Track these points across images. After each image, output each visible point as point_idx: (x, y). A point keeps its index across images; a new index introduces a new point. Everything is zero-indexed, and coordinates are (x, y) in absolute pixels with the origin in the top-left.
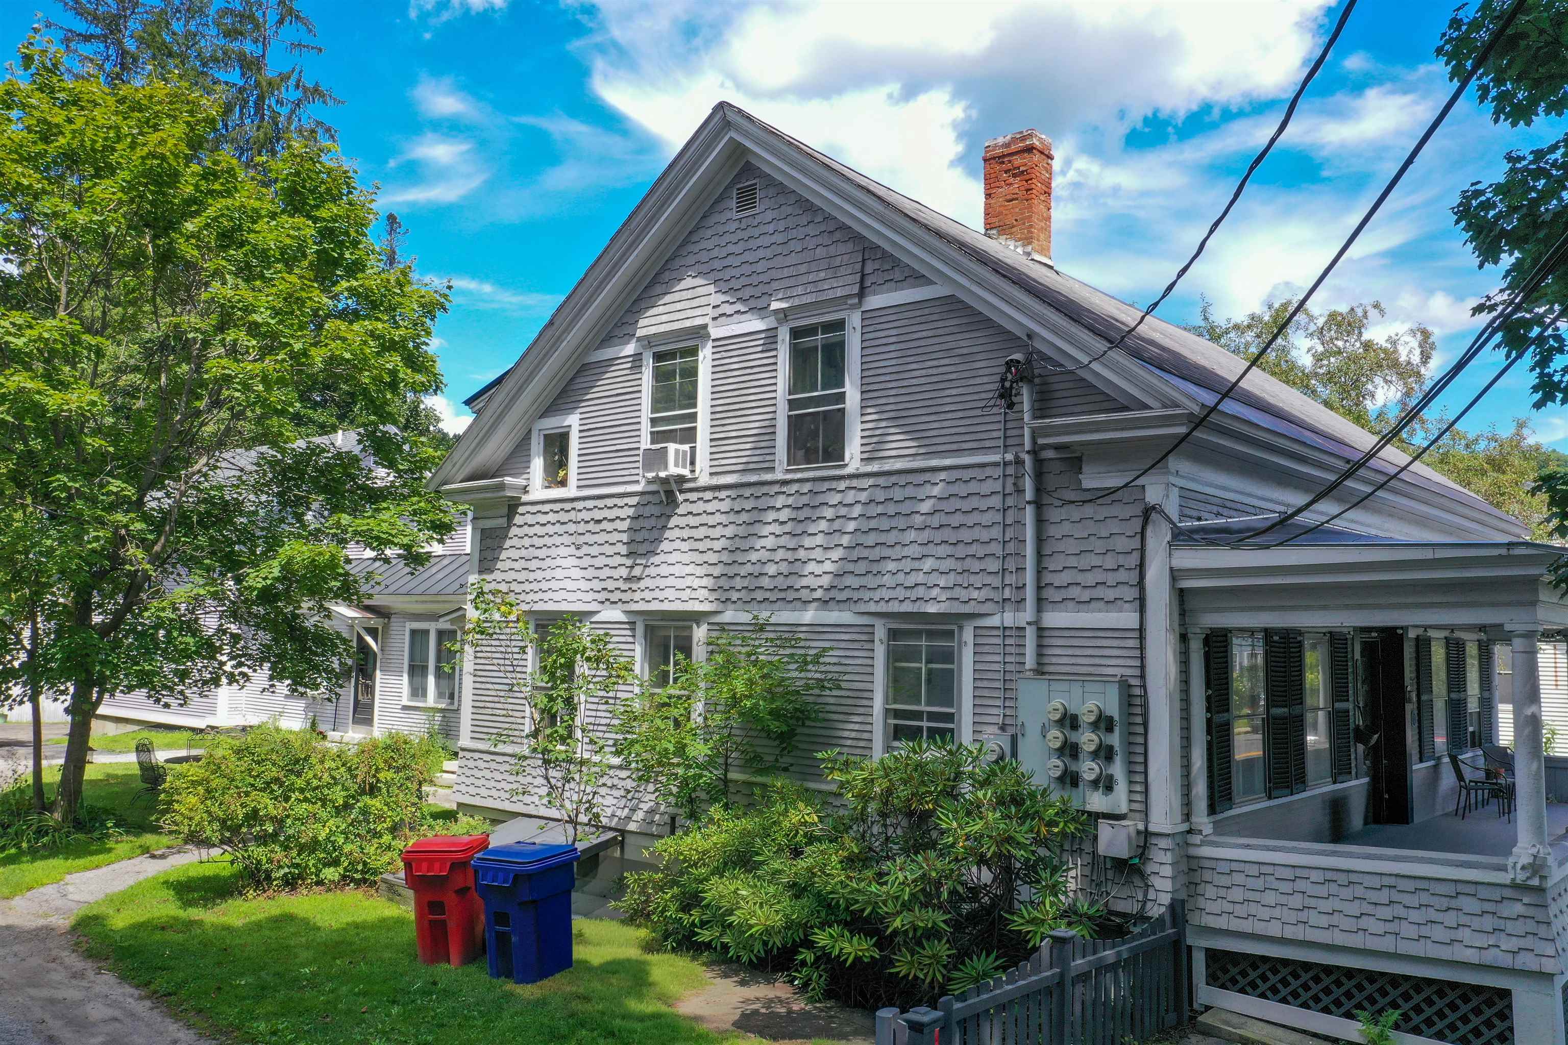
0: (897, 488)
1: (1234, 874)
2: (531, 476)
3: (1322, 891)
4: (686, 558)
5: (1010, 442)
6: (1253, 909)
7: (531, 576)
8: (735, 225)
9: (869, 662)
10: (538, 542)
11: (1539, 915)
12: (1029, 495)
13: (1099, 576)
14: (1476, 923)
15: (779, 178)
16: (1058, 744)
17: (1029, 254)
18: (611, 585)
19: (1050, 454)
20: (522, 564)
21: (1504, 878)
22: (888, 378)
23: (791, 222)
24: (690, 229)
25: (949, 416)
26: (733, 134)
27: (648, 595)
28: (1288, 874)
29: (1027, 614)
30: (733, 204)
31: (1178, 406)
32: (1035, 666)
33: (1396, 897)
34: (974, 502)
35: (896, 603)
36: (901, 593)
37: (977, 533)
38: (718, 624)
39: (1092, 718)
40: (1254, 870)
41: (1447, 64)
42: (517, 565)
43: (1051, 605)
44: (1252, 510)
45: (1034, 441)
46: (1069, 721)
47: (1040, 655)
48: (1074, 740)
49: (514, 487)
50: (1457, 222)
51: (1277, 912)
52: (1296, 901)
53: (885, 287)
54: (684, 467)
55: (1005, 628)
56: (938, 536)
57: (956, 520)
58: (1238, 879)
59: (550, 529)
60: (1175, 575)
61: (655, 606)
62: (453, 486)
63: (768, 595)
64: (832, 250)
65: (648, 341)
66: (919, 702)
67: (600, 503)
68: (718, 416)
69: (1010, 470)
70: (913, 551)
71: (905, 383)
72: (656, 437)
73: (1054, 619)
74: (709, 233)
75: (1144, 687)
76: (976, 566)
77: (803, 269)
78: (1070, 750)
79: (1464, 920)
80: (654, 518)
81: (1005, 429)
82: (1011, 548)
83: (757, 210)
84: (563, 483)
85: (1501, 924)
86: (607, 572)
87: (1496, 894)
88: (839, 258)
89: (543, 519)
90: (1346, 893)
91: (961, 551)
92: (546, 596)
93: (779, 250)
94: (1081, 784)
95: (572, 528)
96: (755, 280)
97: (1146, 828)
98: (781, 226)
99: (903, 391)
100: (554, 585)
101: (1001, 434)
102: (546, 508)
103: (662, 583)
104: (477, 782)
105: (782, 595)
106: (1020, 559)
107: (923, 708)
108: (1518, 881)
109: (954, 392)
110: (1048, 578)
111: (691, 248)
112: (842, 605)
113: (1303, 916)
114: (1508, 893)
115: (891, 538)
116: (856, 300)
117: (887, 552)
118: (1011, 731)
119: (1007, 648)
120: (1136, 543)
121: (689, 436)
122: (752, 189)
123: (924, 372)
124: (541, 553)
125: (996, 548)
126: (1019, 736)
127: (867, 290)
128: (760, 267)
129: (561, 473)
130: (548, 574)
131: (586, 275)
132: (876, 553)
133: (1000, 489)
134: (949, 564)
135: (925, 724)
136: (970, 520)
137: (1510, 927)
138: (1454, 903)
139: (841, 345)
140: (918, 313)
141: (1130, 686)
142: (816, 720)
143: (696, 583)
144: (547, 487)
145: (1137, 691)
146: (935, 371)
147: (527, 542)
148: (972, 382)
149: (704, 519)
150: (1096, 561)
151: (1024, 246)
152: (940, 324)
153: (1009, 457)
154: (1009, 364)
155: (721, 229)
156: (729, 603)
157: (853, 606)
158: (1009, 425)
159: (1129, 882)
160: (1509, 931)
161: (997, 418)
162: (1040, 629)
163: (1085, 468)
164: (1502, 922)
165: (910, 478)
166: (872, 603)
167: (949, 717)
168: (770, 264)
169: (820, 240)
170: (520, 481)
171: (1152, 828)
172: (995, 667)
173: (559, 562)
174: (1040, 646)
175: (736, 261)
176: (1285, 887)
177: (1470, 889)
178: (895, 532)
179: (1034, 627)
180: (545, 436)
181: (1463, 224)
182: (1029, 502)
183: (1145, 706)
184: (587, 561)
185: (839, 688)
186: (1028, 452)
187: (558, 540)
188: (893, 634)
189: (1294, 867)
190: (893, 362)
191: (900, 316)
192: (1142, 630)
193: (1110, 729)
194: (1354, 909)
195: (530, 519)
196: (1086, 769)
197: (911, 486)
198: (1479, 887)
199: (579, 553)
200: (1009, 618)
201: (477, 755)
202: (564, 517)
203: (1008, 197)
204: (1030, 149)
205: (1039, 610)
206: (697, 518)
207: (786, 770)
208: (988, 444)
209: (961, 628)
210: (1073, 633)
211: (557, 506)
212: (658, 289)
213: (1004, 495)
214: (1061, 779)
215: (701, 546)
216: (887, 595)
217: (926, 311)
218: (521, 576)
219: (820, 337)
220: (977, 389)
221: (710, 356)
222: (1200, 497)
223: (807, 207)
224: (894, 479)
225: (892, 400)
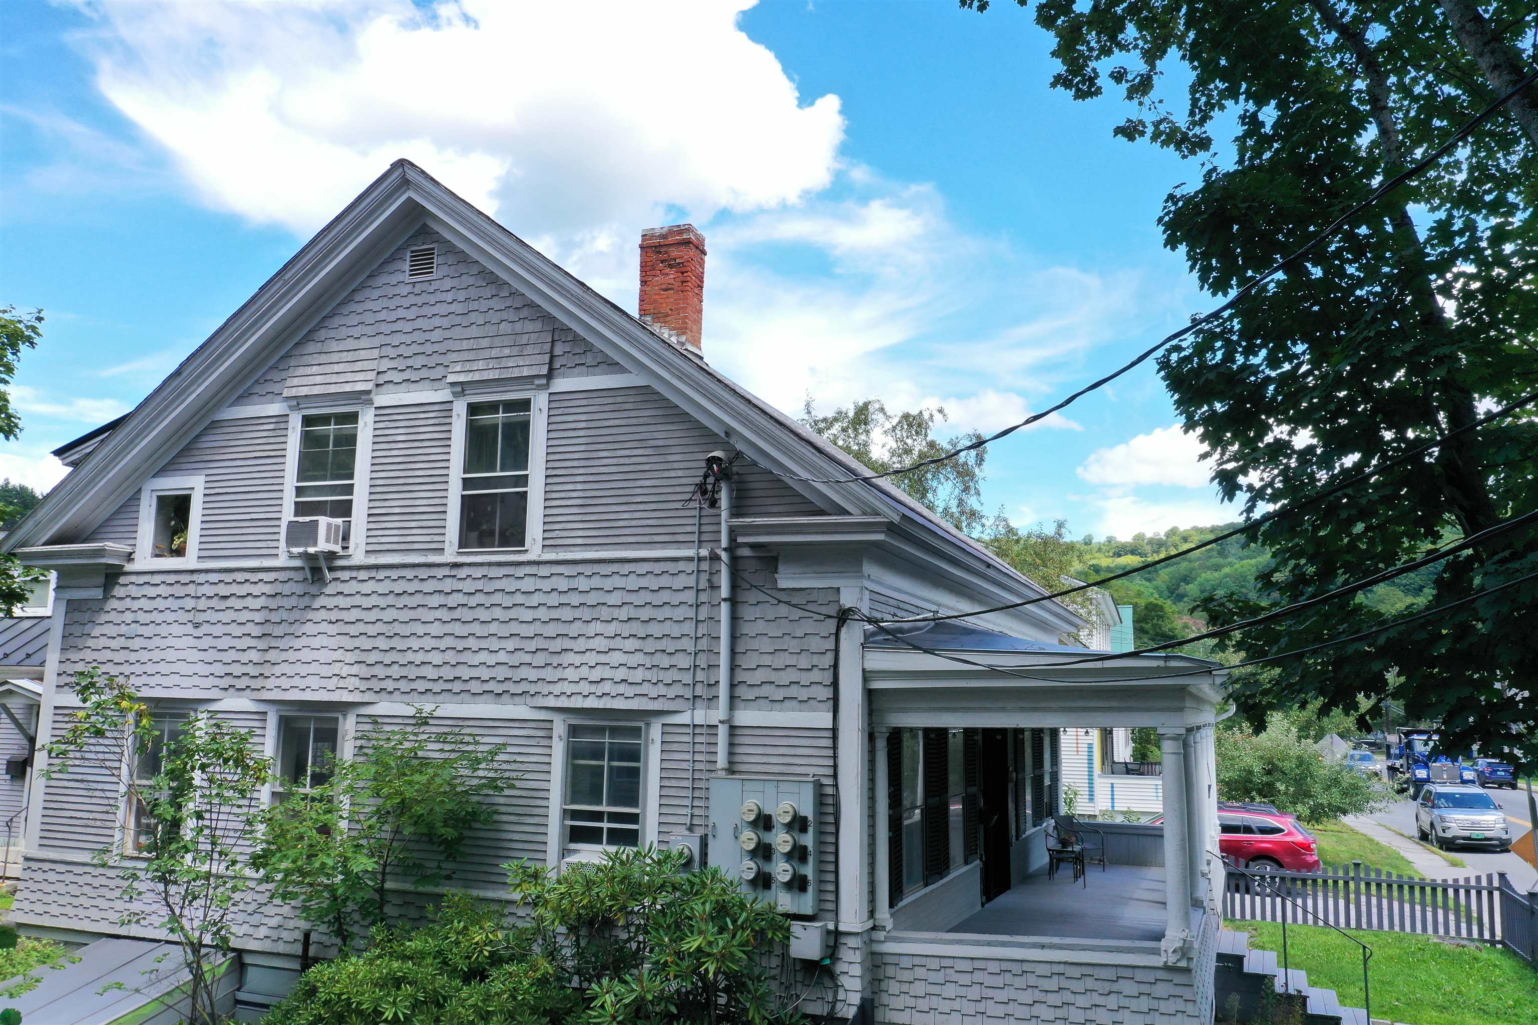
0: (581, 577)
1: (916, 968)
2: (138, 542)
3: (999, 981)
4: (333, 643)
5: (705, 537)
6: (935, 1002)
7: (133, 657)
8: (409, 288)
9: (546, 759)
10: (143, 617)
11: (1187, 993)
12: (724, 592)
13: (794, 676)
14: (1134, 1004)
15: (461, 245)
16: (752, 846)
17: (683, 344)
18: (237, 670)
19: (746, 552)
20: (122, 642)
21: (1158, 961)
22: (575, 464)
23: (473, 293)
24: (353, 287)
25: (641, 507)
26: (411, 194)
27: (285, 683)
28: (966, 966)
29: (718, 714)
30: (406, 266)
31: (877, 514)
32: (726, 765)
33: (1065, 984)
34: (665, 596)
35: (580, 697)
36: (585, 688)
37: (667, 628)
38: (369, 716)
39: (787, 819)
40: (934, 964)
41: (1164, 232)
42: (114, 644)
43: (742, 705)
44: (915, 610)
45: (732, 539)
46: (763, 822)
47: (731, 754)
48: (767, 841)
49: (115, 554)
50: (1158, 371)
51: (956, 1005)
52: (974, 993)
53: (576, 370)
54: (336, 542)
55: (695, 726)
56: (626, 630)
57: (645, 614)
58: (920, 973)
59: (160, 604)
60: (867, 676)
61: (294, 696)
62: (34, 549)
63: (430, 685)
64: (518, 327)
65: (297, 402)
66: (600, 803)
67: (228, 578)
68: (379, 489)
69: (705, 566)
70: (600, 643)
71: (594, 470)
72: (301, 509)
73: (745, 717)
74: (376, 294)
75: (836, 786)
76: (665, 661)
77: (485, 343)
78: (763, 852)
79: (1125, 1002)
80: (294, 597)
81: (700, 525)
82: (703, 644)
83: (434, 276)
84: (180, 552)
85: (1155, 1004)
86: (232, 655)
87: (1151, 976)
88: (527, 336)
89: (152, 592)
90: (1019, 982)
91: (650, 646)
92: (152, 681)
93: (458, 320)
94: (773, 886)
95: (189, 603)
96: (428, 348)
97: (836, 928)
98: (462, 296)
99: (592, 478)
100: (163, 668)
101: (696, 529)
102: (157, 579)
103: (304, 670)
104: (46, 899)
105: (448, 686)
106: (713, 656)
107: (604, 808)
108: (1170, 964)
109: (647, 483)
110: (741, 676)
111: (353, 307)
112: (517, 699)
113: (981, 1007)
114: (1162, 975)
115: (574, 629)
116: (544, 381)
117: (568, 644)
118: (700, 831)
119: (697, 746)
120: (830, 644)
121: (344, 509)
122: (430, 253)
123: (615, 461)
124: (148, 631)
125: (687, 644)
126: (710, 837)
127: (556, 372)
128: (436, 335)
129: (177, 542)
130: (156, 655)
131: (226, 324)
132: (557, 645)
133: (693, 584)
134: (639, 658)
135: (605, 825)
136: (660, 614)
137: (1163, 1006)
138: (1115, 987)
139: (525, 426)
140: (610, 400)
141: (822, 785)
142: (486, 821)
143: (345, 670)
144: (157, 556)
145: (830, 791)
146: (626, 461)
147: (129, 617)
148: (666, 474)
149: (357, 600)
150: (791, 660)
151: (678, 335)
152: (633, 414)
153: (704, 552)
154: (711, 461)
155: (391, 291)
156: (383, 693)
157: (529, 699)
158: (704, 521)
159: (819, 983)
160: (1163, 1010)
161: (693, 513)
162: (732, 728)
163: (781, 568)
164: (1156, 1002)
165: (596, 568)
166: (551, 696)
167: (634, 818)
168: (447, 334)
169: (504, 315)
170: (122, 547)
171: (842, 928)
172: (685, 765)
173: (170, 641)
174: (731, 745)
175: (408, 327)
176: (965, 979)
177: (1128, 973)
178: (578, 624)
179: (726, 726)
180: (160, 498)
181: (1162, 373)
182: (725, 600)
183: (837, 806)
184: (206, 642)
185: (512, 787)
186: (725, 549)
187: (170, 617)
188: (574, 730)
189: (972, 959)
190: (582, 448)
191: (591, 402)
192: (835, 730)
193: (804, 829)
194: (1027, 997)
195: (134, 591)
196: (780, 870)
197: (597, 576)
198: (1136, 971)
199: (198, 632)
200: (700, 716)
201: (46, 866)
202: (179, 591)
203: (664, 287)
204: (688, 242)
205: (732, 707)
206: (349, 599)
207: (448, 878)
208: (681, 538)
209: (648, 725)
210: (765, 732)
211: (171, 578)
212: (311, 347)
213: (698, 591)
214: (753, 883)
215: (353, 630)
216: (569, 689)
217: (620, 399)
218: (119, 657)
219: (501, 415)
220: (674, 482)
221: (371, 425)
222: (882, 599)
223: (493, 280)
224: (580, 568)
225: (579, 487)
